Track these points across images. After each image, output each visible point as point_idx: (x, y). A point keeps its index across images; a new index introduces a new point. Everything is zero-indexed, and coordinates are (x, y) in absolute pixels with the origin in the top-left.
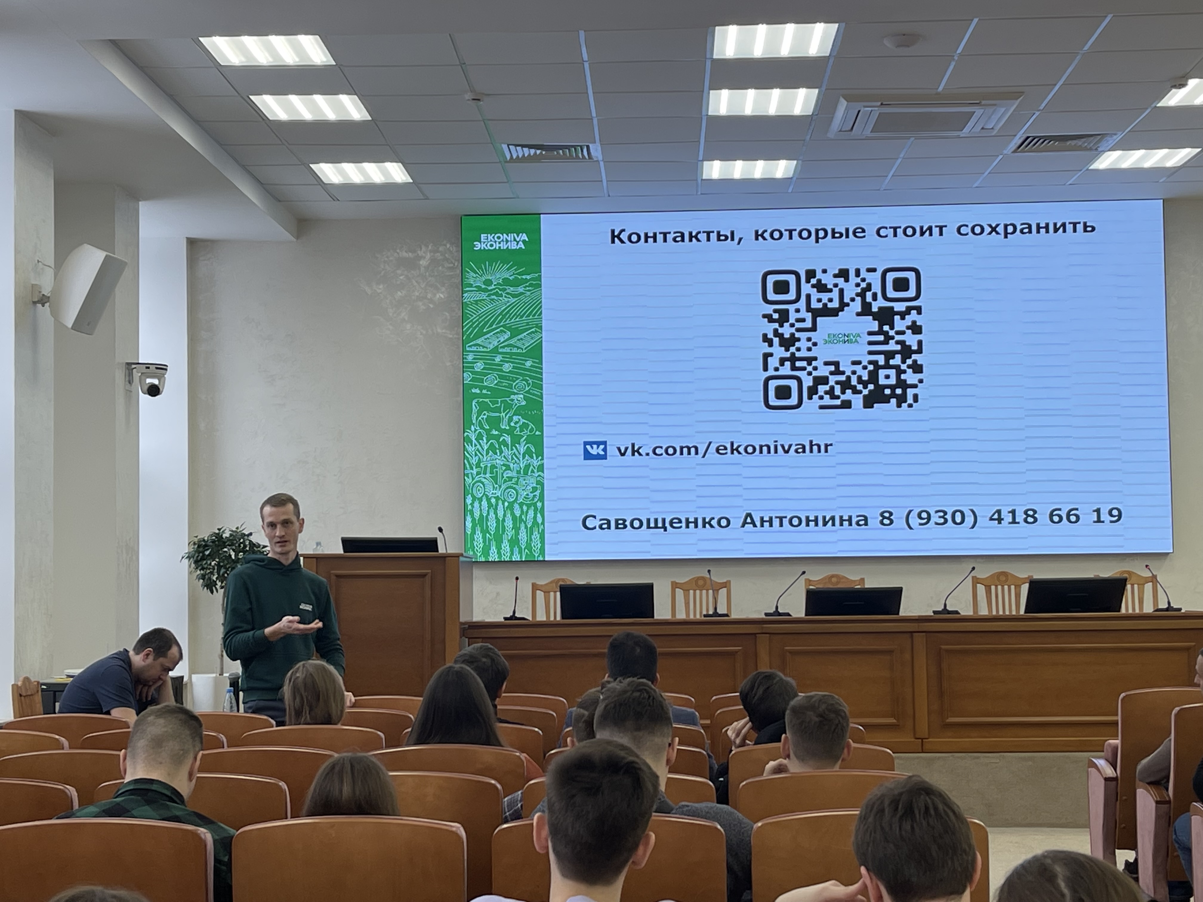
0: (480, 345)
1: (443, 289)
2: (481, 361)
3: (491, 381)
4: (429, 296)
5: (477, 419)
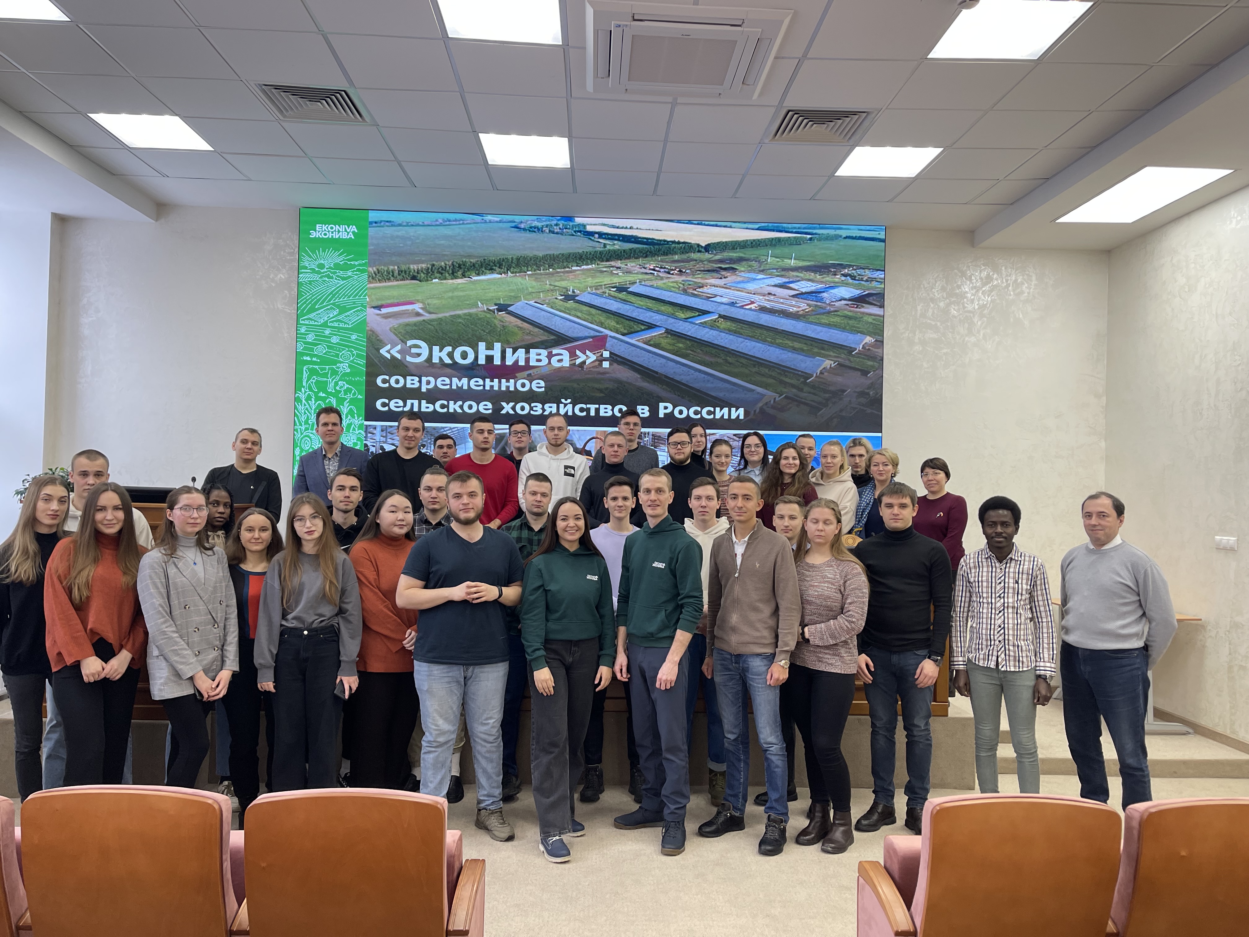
0: (312, 320)
1: (284, 271)
2: (313, 333)
3: (321, 350)
4: (271, 277)
5: (307, 382)
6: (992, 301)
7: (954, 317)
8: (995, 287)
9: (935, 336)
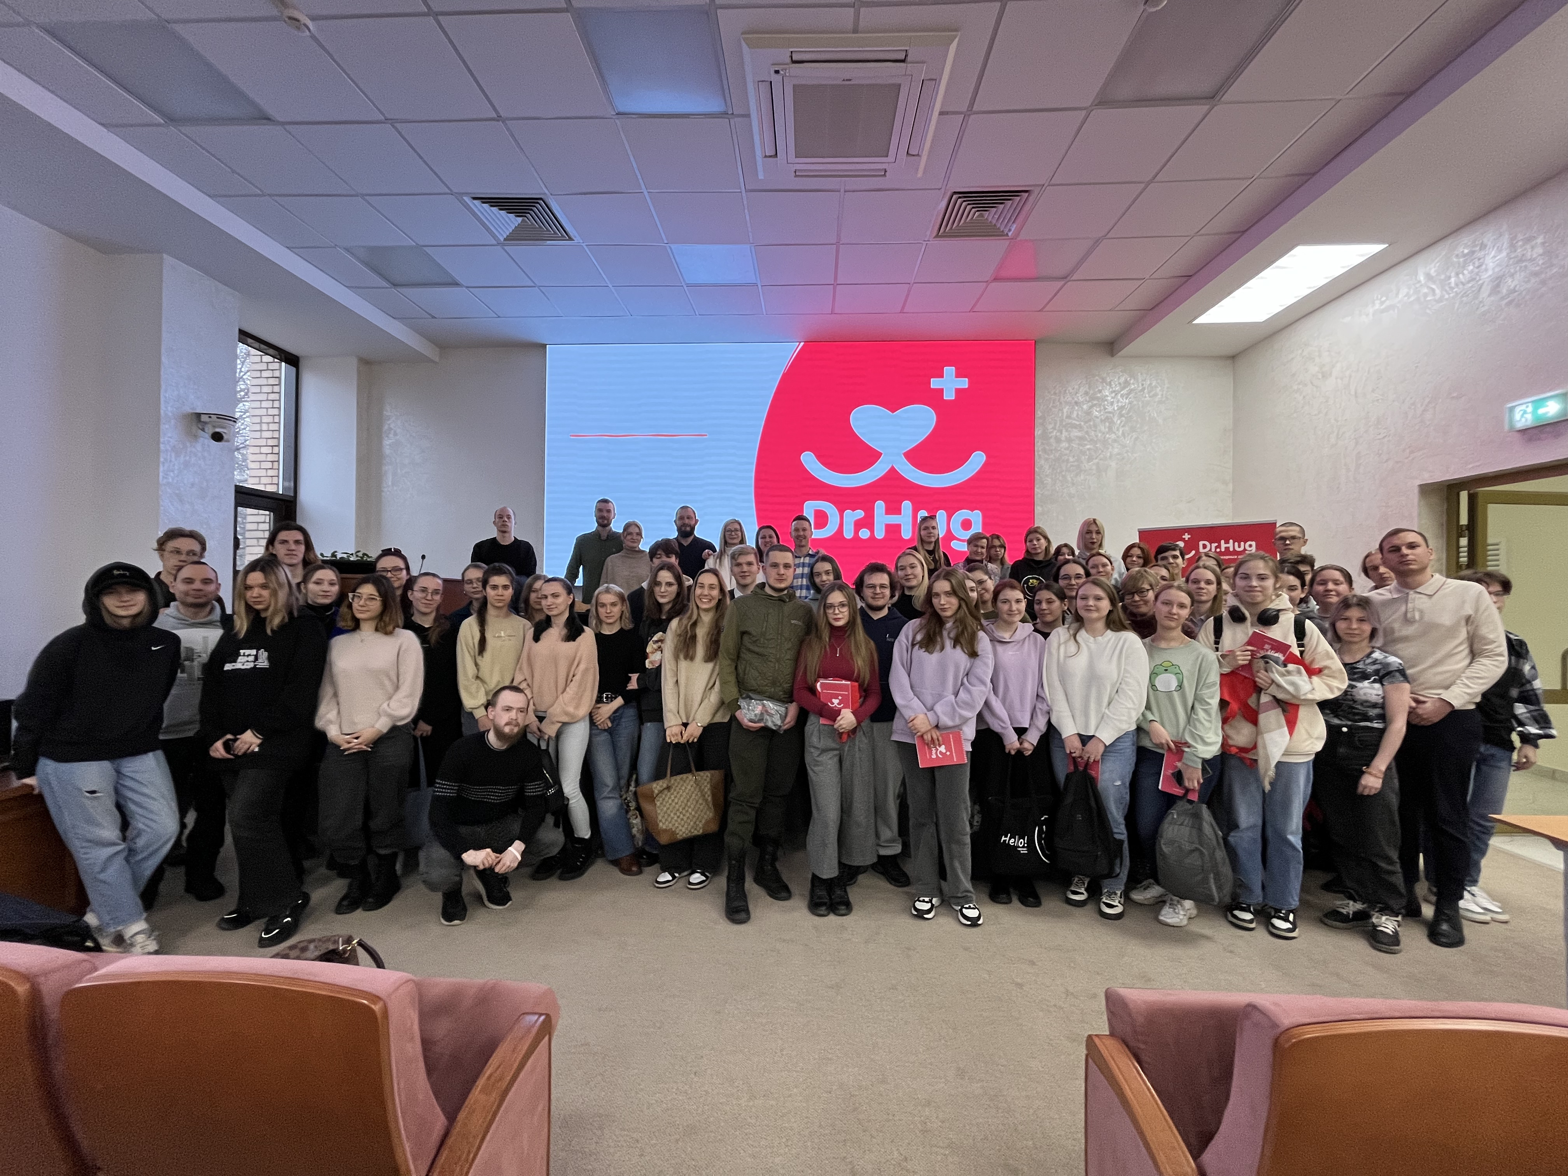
6: (1130, 403)
7: (1097, 417)
8: (1131, 391)
9: (1080, 434)
